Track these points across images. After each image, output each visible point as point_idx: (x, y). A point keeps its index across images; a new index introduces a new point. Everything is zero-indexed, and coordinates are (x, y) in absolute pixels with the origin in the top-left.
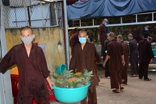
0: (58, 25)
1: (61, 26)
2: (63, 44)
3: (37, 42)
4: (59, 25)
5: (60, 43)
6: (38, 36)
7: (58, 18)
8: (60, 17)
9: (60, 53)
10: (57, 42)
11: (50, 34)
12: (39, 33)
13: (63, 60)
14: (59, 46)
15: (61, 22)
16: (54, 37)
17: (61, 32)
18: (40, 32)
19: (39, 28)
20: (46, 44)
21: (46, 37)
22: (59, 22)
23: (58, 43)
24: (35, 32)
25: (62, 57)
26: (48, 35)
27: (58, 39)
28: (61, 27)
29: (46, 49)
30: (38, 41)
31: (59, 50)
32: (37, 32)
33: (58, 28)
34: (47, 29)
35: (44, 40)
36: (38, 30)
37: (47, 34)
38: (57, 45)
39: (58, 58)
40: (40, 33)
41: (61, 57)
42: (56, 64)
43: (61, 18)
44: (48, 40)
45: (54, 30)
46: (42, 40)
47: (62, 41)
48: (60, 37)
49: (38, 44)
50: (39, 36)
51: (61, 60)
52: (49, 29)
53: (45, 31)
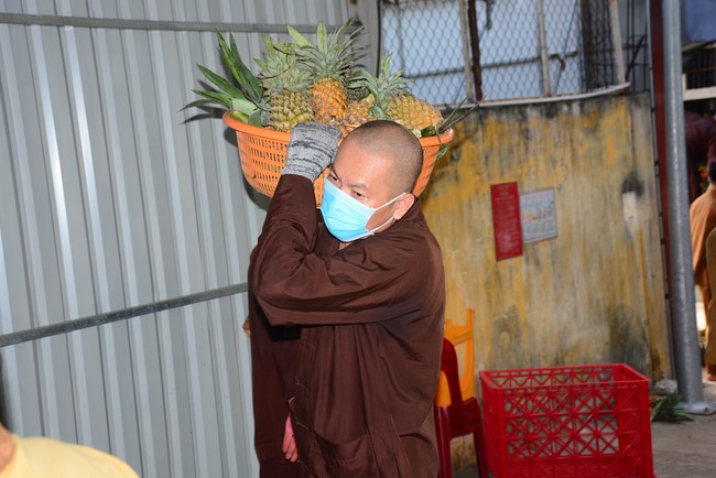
0: (623, 85)
1: (639, 87)
2: (651, 189)
3: (512, 180)
4: (628, 84)
5: (632, 185)
6: (522, 148)
7: (627, 47)
8: (637, 39)
9: (636, 240)
10: (616, 178)
11: (579, 135)
12: (526, 134)
13: (650, 278)
14: (630, 199)
15: (645, 65)
16: (601, 153)
17: (642, 120)
18: (531, 127)
19: (526, 105)
20: (560, 189)
21: (558, 154)
22: (630, 66)
23: (621, 183)
24: (507, 127)
25: (647, 259)
26: (571, 141)
27: (625, 159)
28: (643, 97)
29: (560, 215)
30: (520, 176)
31: (627, 218)
32: (517, 126)
33: (624, 100)
34: (565, 108)
35: (548, 170)
36: (520, 117)
37: (565, 136)
38: (616, 193)
39: (625, 267)
40: (532, 132)
41: (639, 261)
42: (614, 297)
43: (646, 46)
44: (570, 165)
45: (600, 112)
46: (542, 166)
47: (647, 173)
48: (634, 150)
49: (519, 191)
50: (527, 149)
51: (638, 277)
52: (576, 108)
53: (553, 123)
